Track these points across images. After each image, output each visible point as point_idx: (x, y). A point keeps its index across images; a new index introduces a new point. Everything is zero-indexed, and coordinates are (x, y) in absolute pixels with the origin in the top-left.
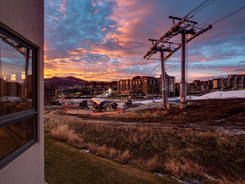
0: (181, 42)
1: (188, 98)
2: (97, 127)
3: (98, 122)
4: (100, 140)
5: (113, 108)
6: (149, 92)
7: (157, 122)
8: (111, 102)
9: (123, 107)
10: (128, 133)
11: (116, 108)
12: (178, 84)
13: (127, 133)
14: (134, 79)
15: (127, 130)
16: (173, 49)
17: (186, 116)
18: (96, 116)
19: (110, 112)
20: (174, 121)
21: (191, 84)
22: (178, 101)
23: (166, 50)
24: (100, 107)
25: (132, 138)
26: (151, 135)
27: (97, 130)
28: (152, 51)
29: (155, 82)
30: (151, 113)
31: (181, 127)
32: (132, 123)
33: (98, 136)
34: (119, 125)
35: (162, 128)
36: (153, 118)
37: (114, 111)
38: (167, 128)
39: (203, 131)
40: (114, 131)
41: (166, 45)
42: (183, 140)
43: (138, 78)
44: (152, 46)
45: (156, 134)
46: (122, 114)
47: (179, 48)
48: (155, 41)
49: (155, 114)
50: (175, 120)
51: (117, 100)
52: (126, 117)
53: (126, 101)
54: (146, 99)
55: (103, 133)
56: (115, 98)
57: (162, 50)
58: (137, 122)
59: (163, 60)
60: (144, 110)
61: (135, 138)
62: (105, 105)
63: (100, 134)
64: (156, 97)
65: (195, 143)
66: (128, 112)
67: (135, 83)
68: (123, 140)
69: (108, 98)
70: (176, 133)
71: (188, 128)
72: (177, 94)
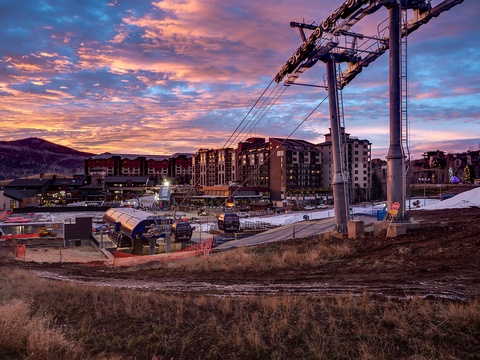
0: (386, 34)
1: (409, 204)
2: (128, 302)
3: (131, 285)
4: (141, 345)
5: (177, 241)
6: (292, 188)
7: (320, 280)
8: (172, 222)
9: (211, 236)
10: (229, 316)
11: (187, 241)
12: (380, 163)
13: (227, 318)
14: (244, 147)
15: (227, 307)
16: (363, 56)
17: (408, 260)
18: (123, 267)
19: (169, 255)
20: (372, 276)
21: (417, 163)
22: (380, 215)
23: (342, 58)
24: (136, 239)
25: (243, 332)
26: (304, 320)
27: (128, 310)
28: (300, 60)
29: (308, 157)
30: (301, 251)
31: (394, 291)
32: (243, 287)
33: (133, 331)
34: (202, 292)
35: (338, 296)
36: (308, 267)
37: (183, 249)
38: (352, 298)
39: (459, 301)
40: (186, 314)
41: (344, 43)
42: (402, 332)
43: (257, 143)
44: (301, 43)
45: (319, 316)
46: (209, 259)
47: (381, 52)
48: (310, 27)
49: (313, 256)
50: (374, 270)
51: (189, 216)
52: (223, 266)
53: (222, 217)
54: (281, 211)
55: (148, 320)
56: (182, 209)
57: (331, 59)
58: (256, 282)
59: (334, 87)
60: (279, 243)
61: (253, 331)
62: (152, 230)
63: (140, 323)
64: (312, 203)
65: (436, 339)
66: (229, 252)
67: (248, 160)
68: (215, 341)
69: (162, 209)
70: (378, 311)
71: (413, 294)
72: (378, 194)
